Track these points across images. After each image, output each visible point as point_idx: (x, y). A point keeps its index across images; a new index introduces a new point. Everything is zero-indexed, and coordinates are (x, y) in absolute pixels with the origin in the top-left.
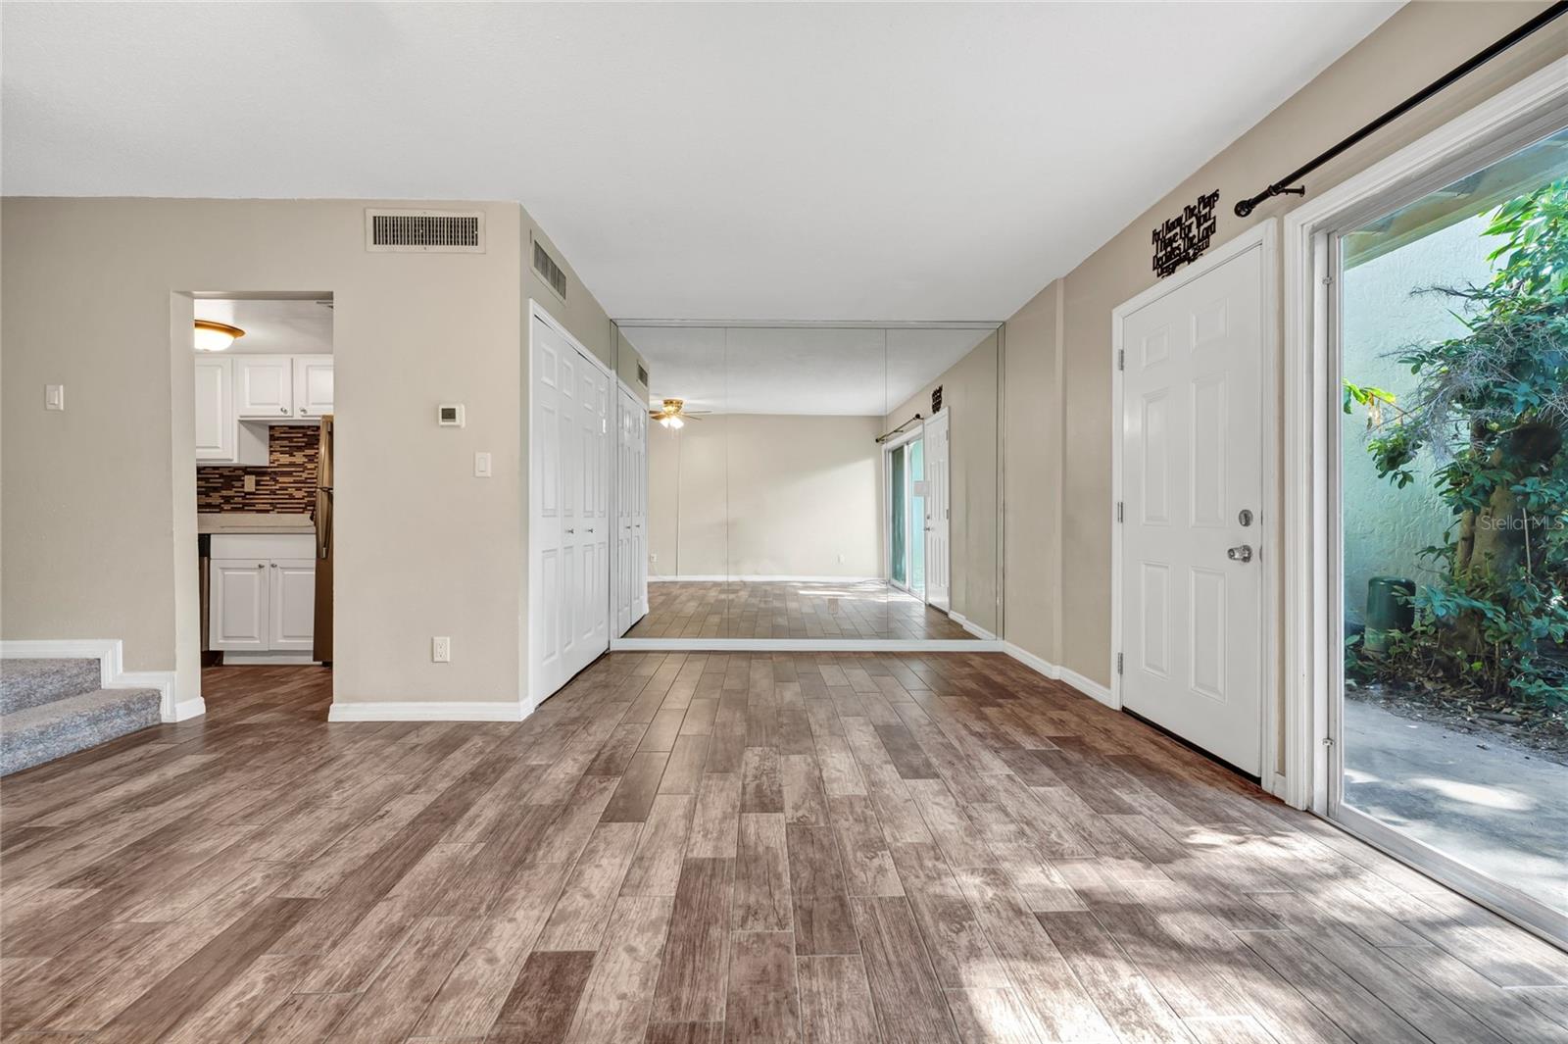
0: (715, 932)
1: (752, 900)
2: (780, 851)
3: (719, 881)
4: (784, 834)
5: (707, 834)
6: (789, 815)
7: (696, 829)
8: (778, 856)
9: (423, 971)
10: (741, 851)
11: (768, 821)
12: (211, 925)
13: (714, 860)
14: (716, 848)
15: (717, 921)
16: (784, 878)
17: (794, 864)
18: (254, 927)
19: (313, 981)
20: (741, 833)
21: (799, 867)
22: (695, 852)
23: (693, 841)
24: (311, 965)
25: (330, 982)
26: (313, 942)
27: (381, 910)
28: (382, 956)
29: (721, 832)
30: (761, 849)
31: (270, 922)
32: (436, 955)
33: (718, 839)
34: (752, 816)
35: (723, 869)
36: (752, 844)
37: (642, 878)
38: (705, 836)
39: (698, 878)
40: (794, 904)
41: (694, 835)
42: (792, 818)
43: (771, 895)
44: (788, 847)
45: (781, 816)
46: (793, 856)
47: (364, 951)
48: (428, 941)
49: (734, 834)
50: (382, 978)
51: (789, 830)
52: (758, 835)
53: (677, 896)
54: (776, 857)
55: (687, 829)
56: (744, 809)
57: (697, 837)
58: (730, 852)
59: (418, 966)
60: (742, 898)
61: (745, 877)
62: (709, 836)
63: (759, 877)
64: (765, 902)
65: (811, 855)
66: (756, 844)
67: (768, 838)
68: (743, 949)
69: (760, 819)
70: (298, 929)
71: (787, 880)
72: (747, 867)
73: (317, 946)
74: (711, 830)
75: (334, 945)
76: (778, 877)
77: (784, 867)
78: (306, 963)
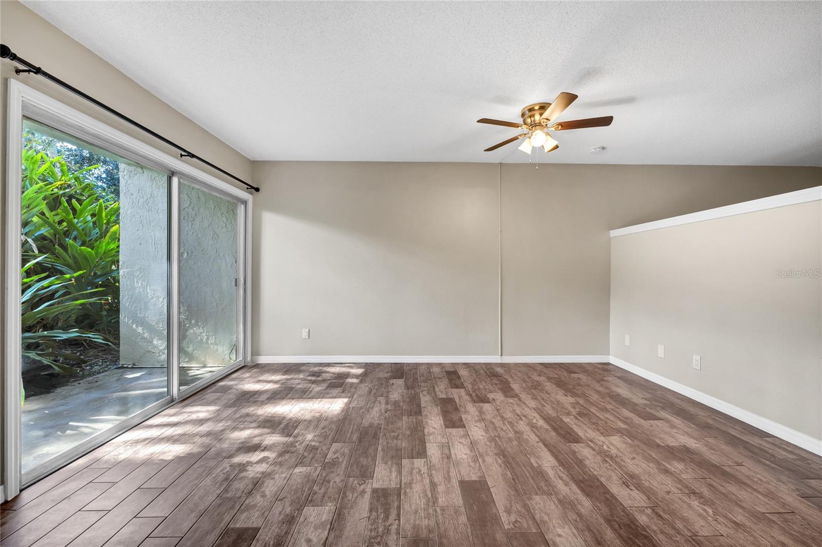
0: (408, 433)
1: (395, 441)
2: (380, 461)
3: (409, 449)
4: (376, 472)
5: (419, 471)
6: (370, 486)
7: (426, 475)
8: (382, 459)
10: (400, 461)
11: (383, 481)
13: (413, 458)
14: (413, 464)
15: (408, 435)
16: (381, 449)
17: (374, 455)
20: (400, 472)
21: (373, 454)
22: (423, 462)
23: (426, 467)
29: (411, 473)
30: (390, 463)
33: (412, 469)
34: (393, 485)
35: (408, 453)
36: (394, 466)
37: (443, 449)
38: (420, 471)
39: (419, 449)
40: (379, 440)
41: (426, 471)
42: (368, 483)
43: (387, 443)
44: (375, 464)
45: (375, 486)
46: (374, 459)
49: (404, 473)
51: (372, 474)
52: (391, 472)
53: (425, 443)
54: (383, 459)
55: (431, 475)
56: (398, 492)
57: (424, 470)
58: (405, 462)
60: (399, 442)
61: (398, 450)
62: (418, 470)
63: (392, 450)
64: (390, 441)
65: (365, 459)
66: (392, 466)
67: (385, 469)
68: (399, 428)
69: (388, 482)
71: (380, 448)
72: (397, 454)
74: (417, 475)
76: (383, 450)
77: (380, 454)
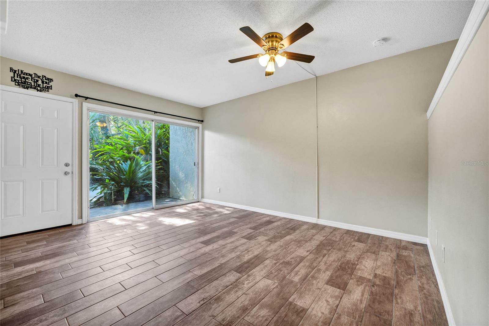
9: (223, 249)
12: (256, 273)
18: (247, 268)
19: (238, 253)
24: (238, 256)
25: (236, 252)
26: (237, 260)
27: (223, 262)
28: (227, 253)
31: (244, 268)
32: (219, 250)
47: (229, 255)
48: (219, 253)
50: (229, 250)
59: (223, 250)
70: (239, 264)
73: (236, 259)
75: (233, 258)
78: (239, 257)
